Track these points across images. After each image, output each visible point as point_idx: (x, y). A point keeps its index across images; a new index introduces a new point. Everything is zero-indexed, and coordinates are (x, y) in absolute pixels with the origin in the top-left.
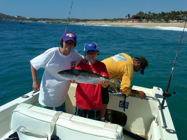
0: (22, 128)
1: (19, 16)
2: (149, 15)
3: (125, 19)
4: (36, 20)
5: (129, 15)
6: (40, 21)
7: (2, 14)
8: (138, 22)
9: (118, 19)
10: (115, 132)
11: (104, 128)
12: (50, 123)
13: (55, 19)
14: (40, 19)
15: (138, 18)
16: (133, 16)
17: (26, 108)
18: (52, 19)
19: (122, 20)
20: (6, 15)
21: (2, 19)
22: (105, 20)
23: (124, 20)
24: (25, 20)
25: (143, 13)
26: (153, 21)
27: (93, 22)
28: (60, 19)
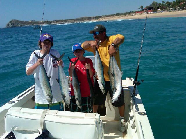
0: (16, 128)
1: (34, 21)
2: (162, 4)
3: (138, 11)
4: (49, 23)
5: (142, 7)
6: (54, 24)
7: (17, 20)
8: (153, 13)
9: (131, 12)
10: (94, 119)
11: (85, 117)
12: (39, 120)
13: (68, 20)
14: (54, 22)
15: (152, 8)
16: (147, 7)
17: (17, 111)
18: (65, 20)
19: (135, 12)
20: (20, 21)
21: (17, 25)
22: (118, 15)
23: (137, 13)
24: (39, 23)
25: (157, 3)
26: (168, 10)
27: (106, 18)
28: (72, 19)
